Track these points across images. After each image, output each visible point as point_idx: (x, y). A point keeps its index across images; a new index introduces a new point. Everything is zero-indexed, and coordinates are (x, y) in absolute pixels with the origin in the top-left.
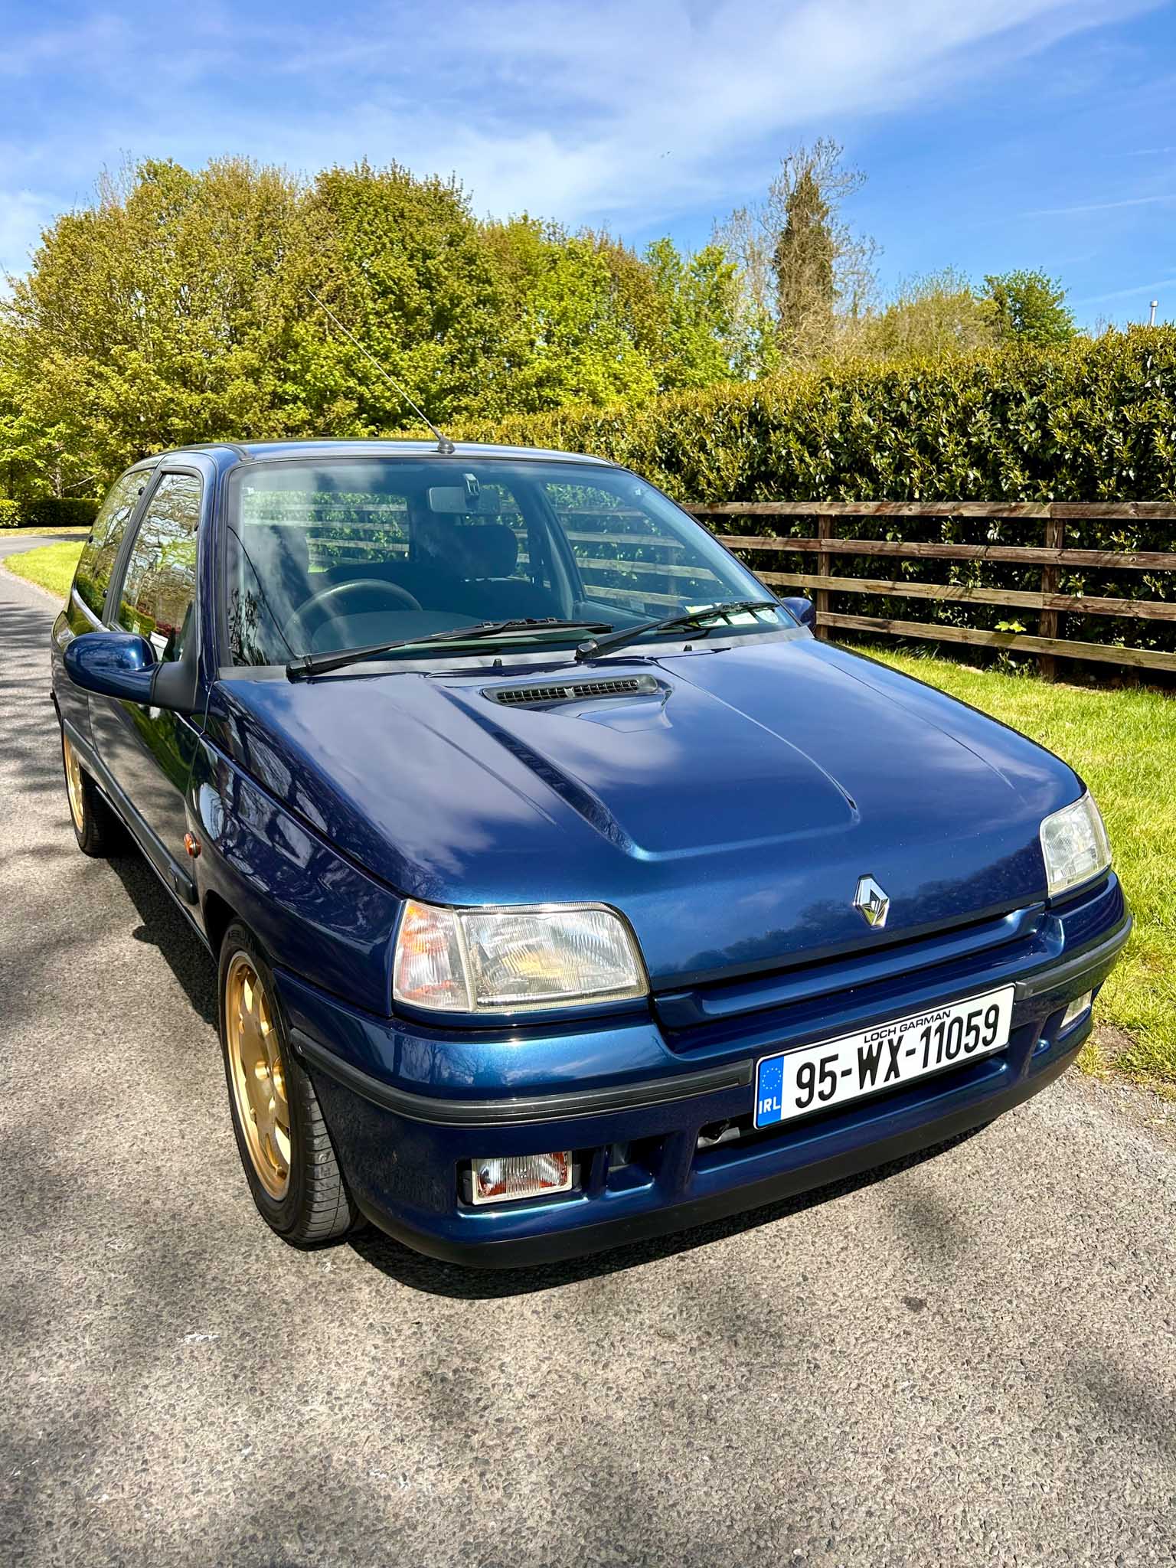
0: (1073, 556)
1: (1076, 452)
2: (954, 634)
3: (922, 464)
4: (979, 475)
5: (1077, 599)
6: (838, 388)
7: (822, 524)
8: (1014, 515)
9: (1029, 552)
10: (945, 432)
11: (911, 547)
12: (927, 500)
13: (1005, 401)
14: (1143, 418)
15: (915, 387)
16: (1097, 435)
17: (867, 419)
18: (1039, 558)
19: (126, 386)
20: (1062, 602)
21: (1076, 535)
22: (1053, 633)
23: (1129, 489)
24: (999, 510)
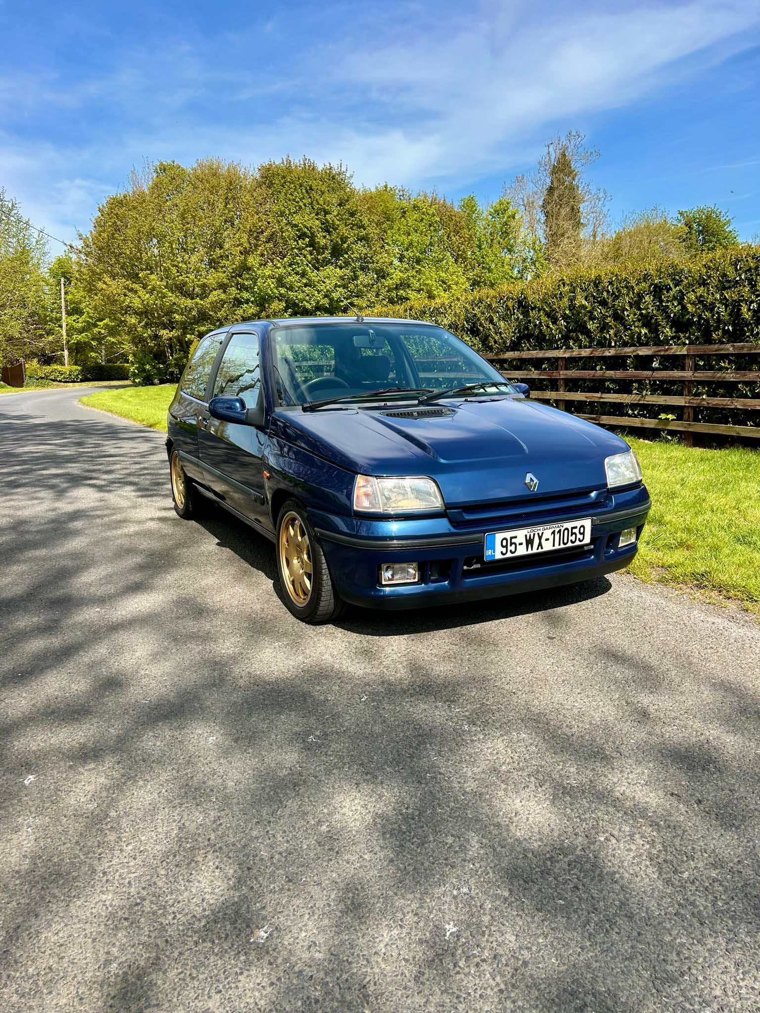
0: (701, 375)
1: (700, 317)
2: (636, 422)
3: (615, 326)
4: (646, 331)
5: (703, 399)
6: (568, 285)
7: (560, 363)
8: (667, 353)
9: (676, 374)
10: (628, 308)
11: (611, 373)
12: (619, 347)
13: (661, 290)
14: (735, 297)
15: (611, 283)
16: (711, 308)
17: (584, 302)
18: (681, 377)
19: (148, 296)
20: (695, 401)
21: (701, 363)
22: (691, 419)
23: (730, 336)
24: (659, 351)
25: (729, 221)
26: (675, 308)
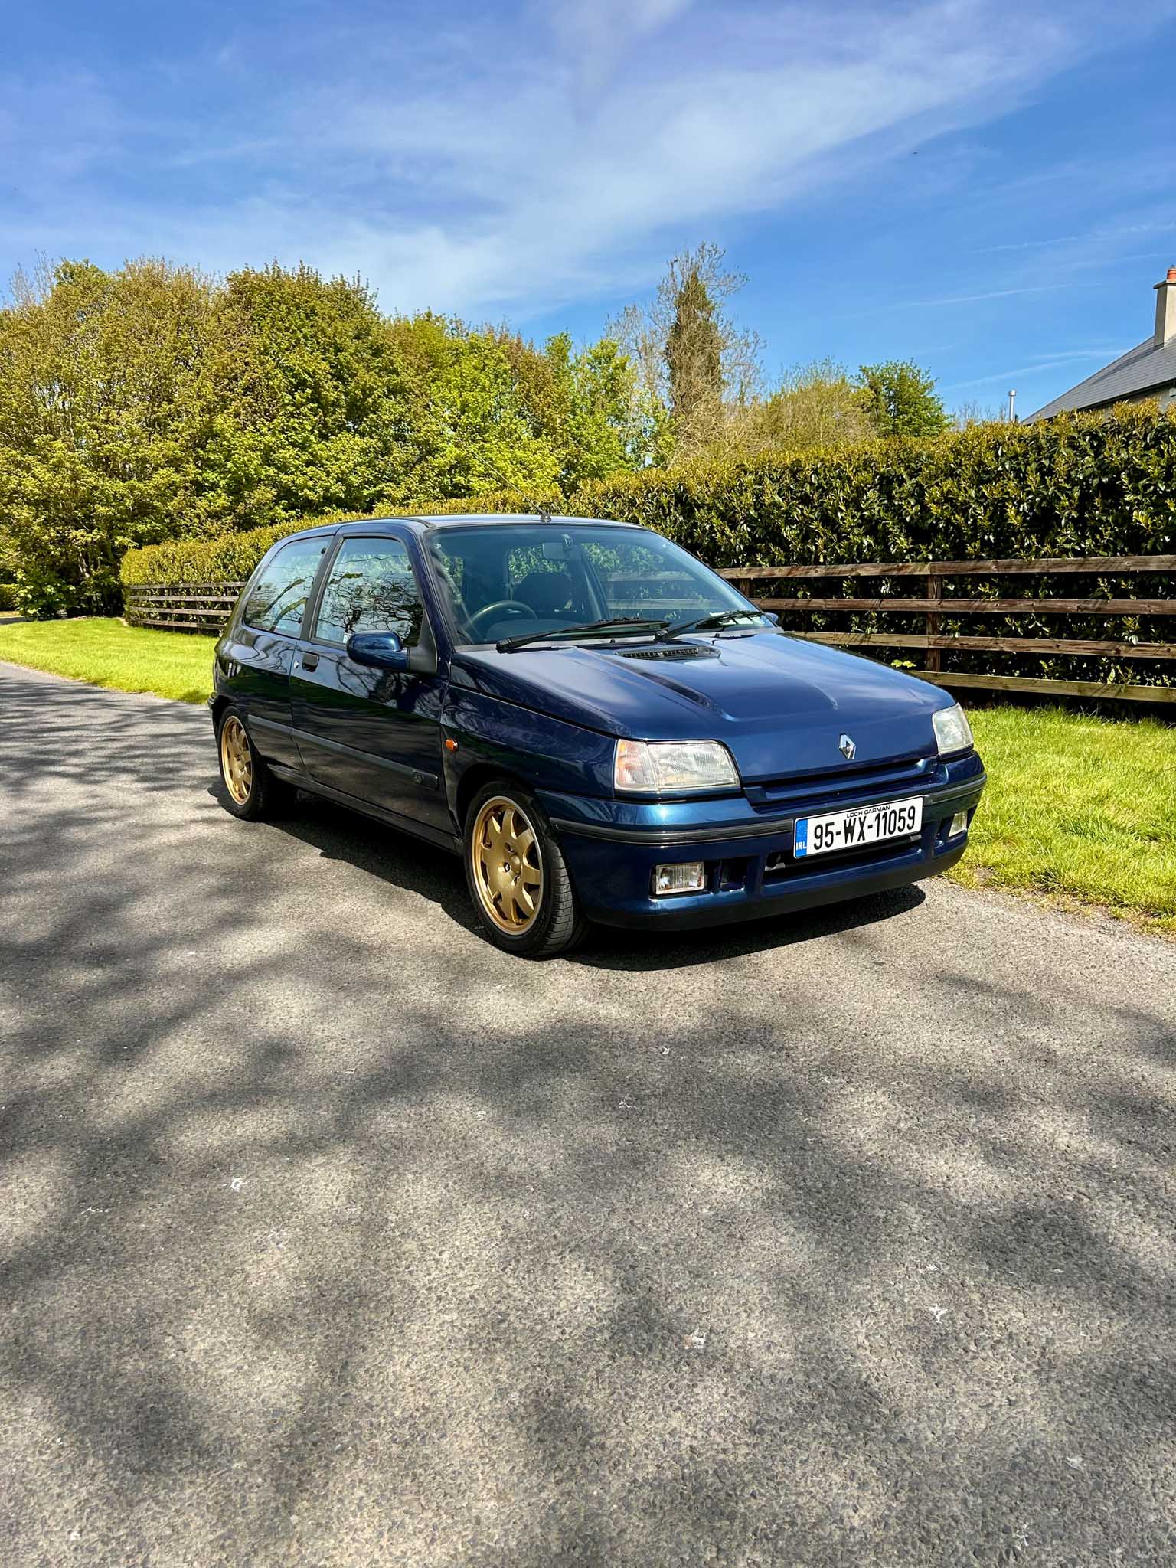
0: (951, 605)
1: (948, 522)
3: (825, 534)
4: (871, 542)
5: (955, 639)
6: (751, 473)
7: (742, 586)
8: (901, 573)
9: (915, 603)
10: (843, 508)
11: (818, 602)
12: (830, 564)
13: (890, 482)
14: (997, 494)
15: (816, 472)
16: (963, 509)
17: (777, 498)
18: (923, 607)
19: (51, 474)
20: (943, 642)
21: (952, 588)
22: (938, 667)
23: (991, 549)
24: (889, 570)
25: (932, 383)
26: (912, 509)
